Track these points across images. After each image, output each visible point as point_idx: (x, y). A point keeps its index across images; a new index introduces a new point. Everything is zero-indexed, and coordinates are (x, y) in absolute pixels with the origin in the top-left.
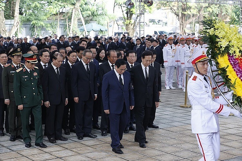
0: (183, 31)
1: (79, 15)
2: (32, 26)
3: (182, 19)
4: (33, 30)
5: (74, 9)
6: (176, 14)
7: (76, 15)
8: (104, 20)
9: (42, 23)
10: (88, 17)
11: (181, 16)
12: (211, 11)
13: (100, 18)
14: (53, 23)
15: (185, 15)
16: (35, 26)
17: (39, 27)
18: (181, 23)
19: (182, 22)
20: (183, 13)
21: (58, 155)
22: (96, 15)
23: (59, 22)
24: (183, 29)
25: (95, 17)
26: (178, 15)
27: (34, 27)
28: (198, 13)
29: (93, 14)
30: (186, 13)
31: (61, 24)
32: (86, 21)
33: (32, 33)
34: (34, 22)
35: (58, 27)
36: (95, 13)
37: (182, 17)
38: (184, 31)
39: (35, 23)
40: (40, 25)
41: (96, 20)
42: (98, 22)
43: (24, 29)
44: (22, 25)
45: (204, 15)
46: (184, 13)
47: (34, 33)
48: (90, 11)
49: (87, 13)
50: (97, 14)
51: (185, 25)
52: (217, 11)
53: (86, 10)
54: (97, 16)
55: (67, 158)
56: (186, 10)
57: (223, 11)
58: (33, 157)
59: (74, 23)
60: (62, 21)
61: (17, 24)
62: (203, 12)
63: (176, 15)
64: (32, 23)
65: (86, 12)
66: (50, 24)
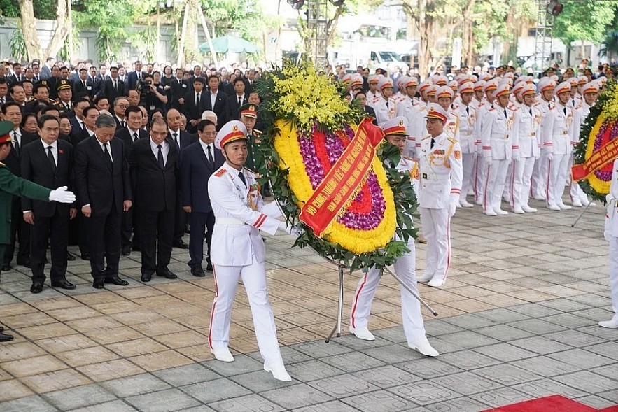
0: (428, 52)
1: (198, 17)
2: (102, 37)
3: (426, 28)
4: (103, 45)
5: (187, 5)
6: (413, 17)
7: (192, 18)
8: (255, 28)
9: (122, 31)
10: (221, 22)
11: (424, 22)
12: (490, 11)
13: (247, 23)
14: (146, 31)
15: (432, 18)
16: (108, 37)
17: (117, 39)
18: (424, 36)
19: (426, 34)
20: (427, 13)
21: (61, 316)
22: (238, 18)
23: (159, 29)
24: (428, 49)
25: (237, 20)
26: (417, 19)
27: (105, 39)
28: (460, 15)
29: (232, 16)
30: (433, 14)
31: (165, 34)
32: (218, 29)
33: (101, 52)
34: (105, 28)
35: (156, 40)
36: (237, 13)
37: (426, 24)
38: (430, 53)
39: (107, 30)
40: (116, 34)
41: (239, 29)
42: (243, 33)
43: (84, 41)
44: (79, 34)
45: (474, 20)
46: (431, 14)
47: (106, 51)
48: (225, 8)
49: (219, 12)
50: (241, 16)
51: (432, 41)
52: (503, 10)
53: (218, 7)
54: (241, 19)
55: (77, 322)
56: (435, 9)
57: (517, 10)
58: (10, 320)
59: (187, 35)
60: (168, 28)
61: (64, 32)
62: (472, 12)
63: (414, 20)
64: (100, 31)
65: (216, 10)
66: (141, 34)
